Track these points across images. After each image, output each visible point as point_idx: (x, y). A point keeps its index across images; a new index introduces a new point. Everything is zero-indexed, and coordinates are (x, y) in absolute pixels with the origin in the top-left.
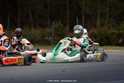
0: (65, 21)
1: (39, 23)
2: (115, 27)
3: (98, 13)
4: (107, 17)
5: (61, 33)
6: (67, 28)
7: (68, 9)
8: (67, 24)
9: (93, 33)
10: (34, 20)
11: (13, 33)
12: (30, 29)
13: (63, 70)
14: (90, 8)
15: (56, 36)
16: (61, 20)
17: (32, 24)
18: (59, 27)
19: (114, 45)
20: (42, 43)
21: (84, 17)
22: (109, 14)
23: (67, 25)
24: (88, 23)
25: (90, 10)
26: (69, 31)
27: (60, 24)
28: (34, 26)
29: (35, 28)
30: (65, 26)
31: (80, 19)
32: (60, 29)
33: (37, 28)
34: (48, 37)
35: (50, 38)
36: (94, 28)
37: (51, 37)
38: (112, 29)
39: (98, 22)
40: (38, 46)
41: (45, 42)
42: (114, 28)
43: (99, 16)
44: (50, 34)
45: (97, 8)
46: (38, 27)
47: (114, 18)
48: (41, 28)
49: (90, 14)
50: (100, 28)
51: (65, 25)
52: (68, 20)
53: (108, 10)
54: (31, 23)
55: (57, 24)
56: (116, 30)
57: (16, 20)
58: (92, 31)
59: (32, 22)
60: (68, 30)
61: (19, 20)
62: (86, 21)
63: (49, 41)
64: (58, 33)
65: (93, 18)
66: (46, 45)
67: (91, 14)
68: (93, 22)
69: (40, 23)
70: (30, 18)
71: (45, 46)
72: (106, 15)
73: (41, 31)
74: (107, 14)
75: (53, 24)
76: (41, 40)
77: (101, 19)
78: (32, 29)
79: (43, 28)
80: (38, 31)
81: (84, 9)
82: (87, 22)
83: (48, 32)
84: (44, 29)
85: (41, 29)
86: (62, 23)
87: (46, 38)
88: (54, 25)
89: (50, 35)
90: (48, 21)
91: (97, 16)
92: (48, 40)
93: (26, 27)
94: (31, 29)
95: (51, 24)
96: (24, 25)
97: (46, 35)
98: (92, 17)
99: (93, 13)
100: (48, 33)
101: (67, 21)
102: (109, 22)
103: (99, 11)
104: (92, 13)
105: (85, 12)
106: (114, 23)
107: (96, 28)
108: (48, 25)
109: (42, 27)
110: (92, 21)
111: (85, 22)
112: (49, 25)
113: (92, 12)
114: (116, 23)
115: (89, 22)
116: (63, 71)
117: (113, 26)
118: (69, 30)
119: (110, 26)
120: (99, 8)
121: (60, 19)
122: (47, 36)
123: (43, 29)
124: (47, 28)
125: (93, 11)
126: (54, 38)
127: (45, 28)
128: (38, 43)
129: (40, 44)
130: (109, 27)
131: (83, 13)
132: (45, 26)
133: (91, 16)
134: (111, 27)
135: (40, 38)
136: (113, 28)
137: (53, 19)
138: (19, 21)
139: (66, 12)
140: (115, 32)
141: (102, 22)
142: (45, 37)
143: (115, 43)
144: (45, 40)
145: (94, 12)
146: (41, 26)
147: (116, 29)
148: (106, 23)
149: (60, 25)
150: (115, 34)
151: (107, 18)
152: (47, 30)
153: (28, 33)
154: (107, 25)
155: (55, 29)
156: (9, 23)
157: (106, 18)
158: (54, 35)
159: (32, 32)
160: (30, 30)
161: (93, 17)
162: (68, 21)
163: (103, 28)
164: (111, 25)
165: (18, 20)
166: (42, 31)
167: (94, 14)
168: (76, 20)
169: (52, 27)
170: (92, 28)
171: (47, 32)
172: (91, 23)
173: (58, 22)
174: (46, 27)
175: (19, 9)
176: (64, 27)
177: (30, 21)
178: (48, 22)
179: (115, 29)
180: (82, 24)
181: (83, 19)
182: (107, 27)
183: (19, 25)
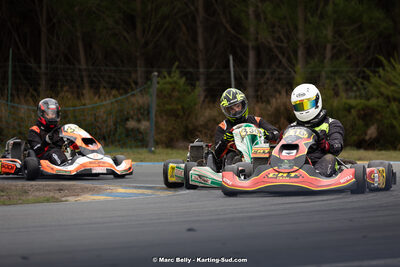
0: (191, 70)
1: (110, 77)
2: (355, 88)
3: (299, 44)
4: (328, 54)
5: (179, 107)
6: (200, 91)
7: (200, 31)
8: (198, 79)
9: (282, 108)
10: (93, 64)
11: (26, 107)
12: (79, 96)
13: (189, 227)
14: (273, 26)
15: (165, 117)
16: (178, 67)
17: (85, 80)
18: (173, 89)
19: (350, 145)
20: (119, 141)
21: (252, 54)
22: (334, 47)
23: (197, 83)
24: (267, 76)
25: (273, 32)
26: (204, 101)
27: (175, 79)
28: (91, 87)
29: (97, 92)
30: (193, 86)
31: (241, 62)
32: (176, 94)
33: (102, 90)
34: (139, 121)
35: (144, 125)
36: (287, 91)
37: (148, 120)
38: (343, 94)
39: (300, 72)
41: (127, 136)
42: (351, 89)
43: (301, 52)
44: (144, 112)
45: (296, 28)
46: (105, 87)
47: (349, 58)
48: (114, 92)
49: (272, 45)
51: (191, 81)
52: (201, 64)
53: (329, 32)
54: (82, 77)
55: (168, 79)
56: (356, 98)
57: (33, 65)
58: (279, 101)
59: (84, 73)
60: (202, 98)
61: (43, 65)
62: (261, 70)
63: (140, 133)
64: (168, 107)
65: (284, 61)
66: (131, 147)
67: (277, 47)
68: (282, 73)
69: (113, 75)
70: (79, 61)
71: (128, 150)
72: (325, 48)
73: (114, 100)
74: (329, 46)
75: (155, 80)
76: (116, 129)
77: (307, 63)
78: (87, 96)
79: (121, 91)
80: (104, 103)
81: (252, 29)
82: (264, 73)
83: (136, 106)
84: (124, 96)
85: (114, 96)
86: (181, 77)
87: (131, 124)
88: (158, 83)
89: (142, 114)
90: (138, 69)
91: (295, 52)
92: (138, 130)
93: (65, 89)
94: (83, 95)
95: (148, 78)
96: (59, 84)
97: (132, 113)
98: (280, 56)
99: (282, 42)
100: (139, 109)
101: (198, 68)
102: (334, 73)
103: (301, 35)
104: (280, 44)
105: (257, 39)
106: (351, 75)
108: (136, 83)
109: (118, 89)
110: (280, 70)
111: (256, 73)
112: (139, 80)
113: (279, 40)
114: (358, 75)
115: (268, 71)
116: (190, 230)
117: (347, 83)
118: (206, 97)
119: (336, 85)
120: (300, 27)
121: (177, 63)
122: (135, 117)
123: (121, 95)
124: (135, 92)
125: (282, 37)
126: (157, 122)
127: (126, 92)
128: (104, 138)
129: (112, 143)
130: (334, 89)
131: (250, 44)
132: (128, 84)
133: (277, 52)
134: (341, 88)
135: (112, 124)
136: (347, 91)
137: (154, 61)
138: (43, 70)
139: (195, 41)
140: (353, 102)
141: (312, 73)
142: (127, 119)
143: (355, 138)
144: (127, 130)
145: (285, 41)
146: (114, 86)
147: (358, 93)
148: (323, 74)
149: (176, 83)
150: (353, 111)
151: (326, 61)
152: (133, 99)
153: (71, 109)
154: (328, 81)
155: (160, 94)
157: (325, 58)
158: (156, 116)
159: (85, 105)
160: (78, 98)
161: (283, 55)
162: (201, 70)
164: (340, 82)
165: (40, 68)
166: (116, 101)
167: (285, 45)
168: (227, 66)
169: (149, 87)
170: (280, 93)
171: (133, 105)
172: (276, 76)
173: (169, 74)
174: (133, 90)
175: (44, 29)
176: (189, 88)
177: (80, 70)
178: (136, 71)
179: (352, 94)
180: (246, 78)
181: (251, 62)
182: (326, 86)
183: (43, 82)
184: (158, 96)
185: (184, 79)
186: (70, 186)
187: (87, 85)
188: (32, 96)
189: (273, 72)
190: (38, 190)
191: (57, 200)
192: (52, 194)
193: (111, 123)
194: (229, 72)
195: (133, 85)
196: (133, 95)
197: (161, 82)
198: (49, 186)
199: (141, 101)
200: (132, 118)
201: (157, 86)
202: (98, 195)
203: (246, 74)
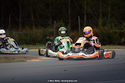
0: (66, 21)
1: (41, 23)
2: (117, 26)
3: (100, 13)
4: (109, 16)
6: (69, 27)
7: (69, 9)
8: (69, 23)
10: (36, 19)
11: (14, 32)
12: (31, 29)
14: (92, 7)
16: (62, 20)
17: (33, 24)
19: (116, 44)
20: (44, 43)
21: (85, 16)
22: (111, 14)
23: (68, 25)
25: (92, 9)
26: (70, 31)
27: (61, 23)
29: (37, 28)
31: (82, 18)
34: (50, 36)
35: (52, 38)
36: (96, 27)
37: (53, 36)
39: (100, 22)
40: (40, 45)
43: (101, 15)
44: (51, 34)
46: (39, 26)
47: (116, 17)
48: (42, 28)
49: (92, 13)
50: (102, 27)
51: (66, 24)
52: (69, 19)
53: (110, 9)
55: (59, 23)
57: (17, 19)
61: (20, 19)
65: (95, 18)
68: (95, 22)
74: (109, 13)
75: (55, 24)
76: (43, 39)
77: (102, 18)
78: (34, 29)
79: (45, 27)
80: (39, 31)
81: (85, 8)
82: (89, 22)
83: (49, 32)
85: (42, 29)
87: (48, 38)
88: (56, 25)
90: (50, 20)
91: (99, 15)
93: (27, 26)
94: (33, 28)
95: (53, 23)
96: (25, 25)
97: (48, 34)
98: (94, 17)
102: (111, 22)
103: (101, 10)
104: (94, 13)
105: (87, 11)
106: (116, 22)
107: (98, 27)
108: (49, 25)
111: (87, 22)
112: (50, 24)
114: (118, 22)
117: (115, 25)
118: (71, 29)
119: (112, 26)
121: (62, 19)
123: (45, 28)
124: (49, 28)
125: (95, 10)
127: (46, 28)
128: (39, 42)
129: (42, 43)
130: (111, 27)
131: (85, 13)
133: (93, 15)
136: (115, 27)
139: (68, 12)
140: (117, 31)
141: (104, 22)
142: (46, 36)
143: (118, 42)
144: (46, 39)
146: (42, 26)
148: (108, 22)
150: (117, 33)
151: (109, 18)
152: (48, 30)
153: (29, 33)
154: (109, 24)
156: (10, 22)
158: (55, 35)
159: (33, 32)
162: (70, 21)
163: (105, 27)
164: (113, 24)
165: (19, 20)
166: (43, 30)
167: (96, 13)
169: (53, 26)
177: (32, 21)
179: (117, 28)
180: (84, 23)
181: (85, 18)
182: (109, 26)
183: (20, 24)
184: (56, 29)
185: (64, 24)
186: (28, 57)
187: (34, 25)
188: (17, 29)
189: (92, 21)
190: (18, 58)
191: (24, 61)
192: (22, 59)
193: (41, 37)
194: (78, 21)
195: (48, 26)
196: (48, 28)
197: (57, 24)
198: (22, 57)
199: (51, 31)
200: (48, 36)
201: (56, 26)
202: (37, 59)
203: (83, 22)
